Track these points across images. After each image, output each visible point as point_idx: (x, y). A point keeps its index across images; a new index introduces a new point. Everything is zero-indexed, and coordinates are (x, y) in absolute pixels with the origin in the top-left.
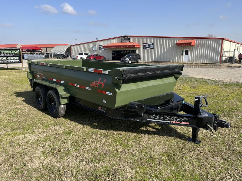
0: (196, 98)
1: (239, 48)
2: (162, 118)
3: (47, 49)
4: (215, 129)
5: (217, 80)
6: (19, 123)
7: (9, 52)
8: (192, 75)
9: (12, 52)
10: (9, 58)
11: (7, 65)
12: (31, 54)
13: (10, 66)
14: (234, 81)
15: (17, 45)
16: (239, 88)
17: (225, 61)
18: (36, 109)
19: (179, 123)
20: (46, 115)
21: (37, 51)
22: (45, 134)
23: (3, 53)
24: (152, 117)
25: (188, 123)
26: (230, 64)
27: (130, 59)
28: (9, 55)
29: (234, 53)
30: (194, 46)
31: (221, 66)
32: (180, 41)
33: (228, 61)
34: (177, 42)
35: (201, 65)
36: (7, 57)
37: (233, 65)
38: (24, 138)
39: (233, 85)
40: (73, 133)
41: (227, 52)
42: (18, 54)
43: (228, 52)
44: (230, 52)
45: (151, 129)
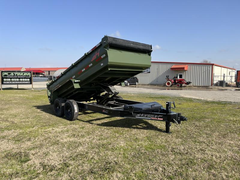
0: (167, 103)
1: (231, 73)
2: (145, 116)
3: (50, 72)
4: (179, 122)
5: (202, 99)
6: (45, 123)
7: (22, 74)
8: (182, 95)
9: (24, 75)
10: (21, 80)
11: (18, 86)
12: (35, 76)
13: (20, 86)
14: (217, 100)
15: (22, 68)
16: (217, 105)
17: (216, 85)
18: (54, 116)
19: (156, 119)
20: (63, 119)
21: (40, 74)
22: (66, 128)
23: (16, 75)
24: (139, 115)
25: (162, 119)
26: (220, 88)
27: (129, 82)
28: (21, 77)
29: (224, 77)
30: (187, 70)
31: (212, 88)
32: (174, 66)
33: (219, 85)
34: (171, 67)
35: (195, 87)
36: (19, 78)
37: (223, 88)
38: (53, 130)
39: (213, 102)
40: (85, 128)
41: (218, 76)
42: (29, 76)
43: (220, 77)
44: (221, 76)
45: (139, 127)
